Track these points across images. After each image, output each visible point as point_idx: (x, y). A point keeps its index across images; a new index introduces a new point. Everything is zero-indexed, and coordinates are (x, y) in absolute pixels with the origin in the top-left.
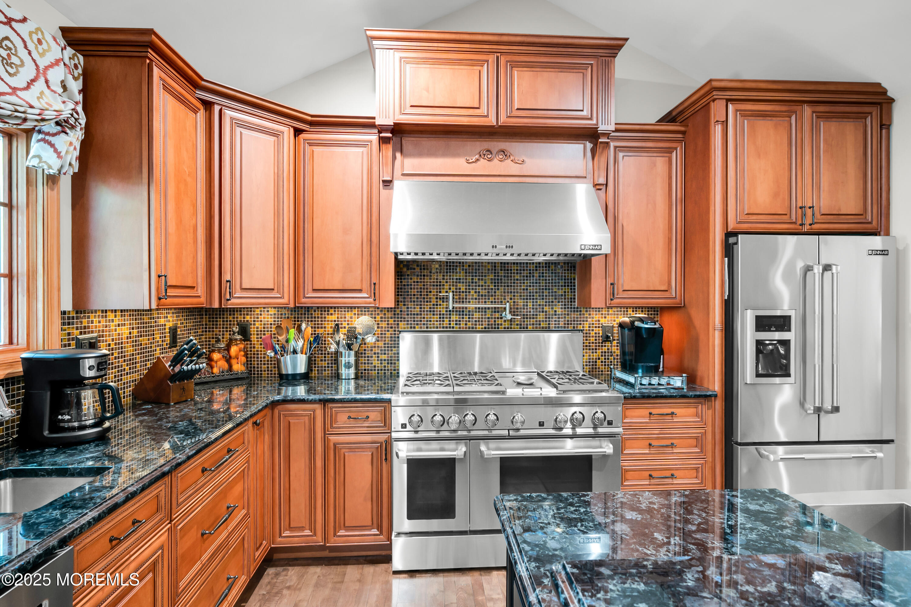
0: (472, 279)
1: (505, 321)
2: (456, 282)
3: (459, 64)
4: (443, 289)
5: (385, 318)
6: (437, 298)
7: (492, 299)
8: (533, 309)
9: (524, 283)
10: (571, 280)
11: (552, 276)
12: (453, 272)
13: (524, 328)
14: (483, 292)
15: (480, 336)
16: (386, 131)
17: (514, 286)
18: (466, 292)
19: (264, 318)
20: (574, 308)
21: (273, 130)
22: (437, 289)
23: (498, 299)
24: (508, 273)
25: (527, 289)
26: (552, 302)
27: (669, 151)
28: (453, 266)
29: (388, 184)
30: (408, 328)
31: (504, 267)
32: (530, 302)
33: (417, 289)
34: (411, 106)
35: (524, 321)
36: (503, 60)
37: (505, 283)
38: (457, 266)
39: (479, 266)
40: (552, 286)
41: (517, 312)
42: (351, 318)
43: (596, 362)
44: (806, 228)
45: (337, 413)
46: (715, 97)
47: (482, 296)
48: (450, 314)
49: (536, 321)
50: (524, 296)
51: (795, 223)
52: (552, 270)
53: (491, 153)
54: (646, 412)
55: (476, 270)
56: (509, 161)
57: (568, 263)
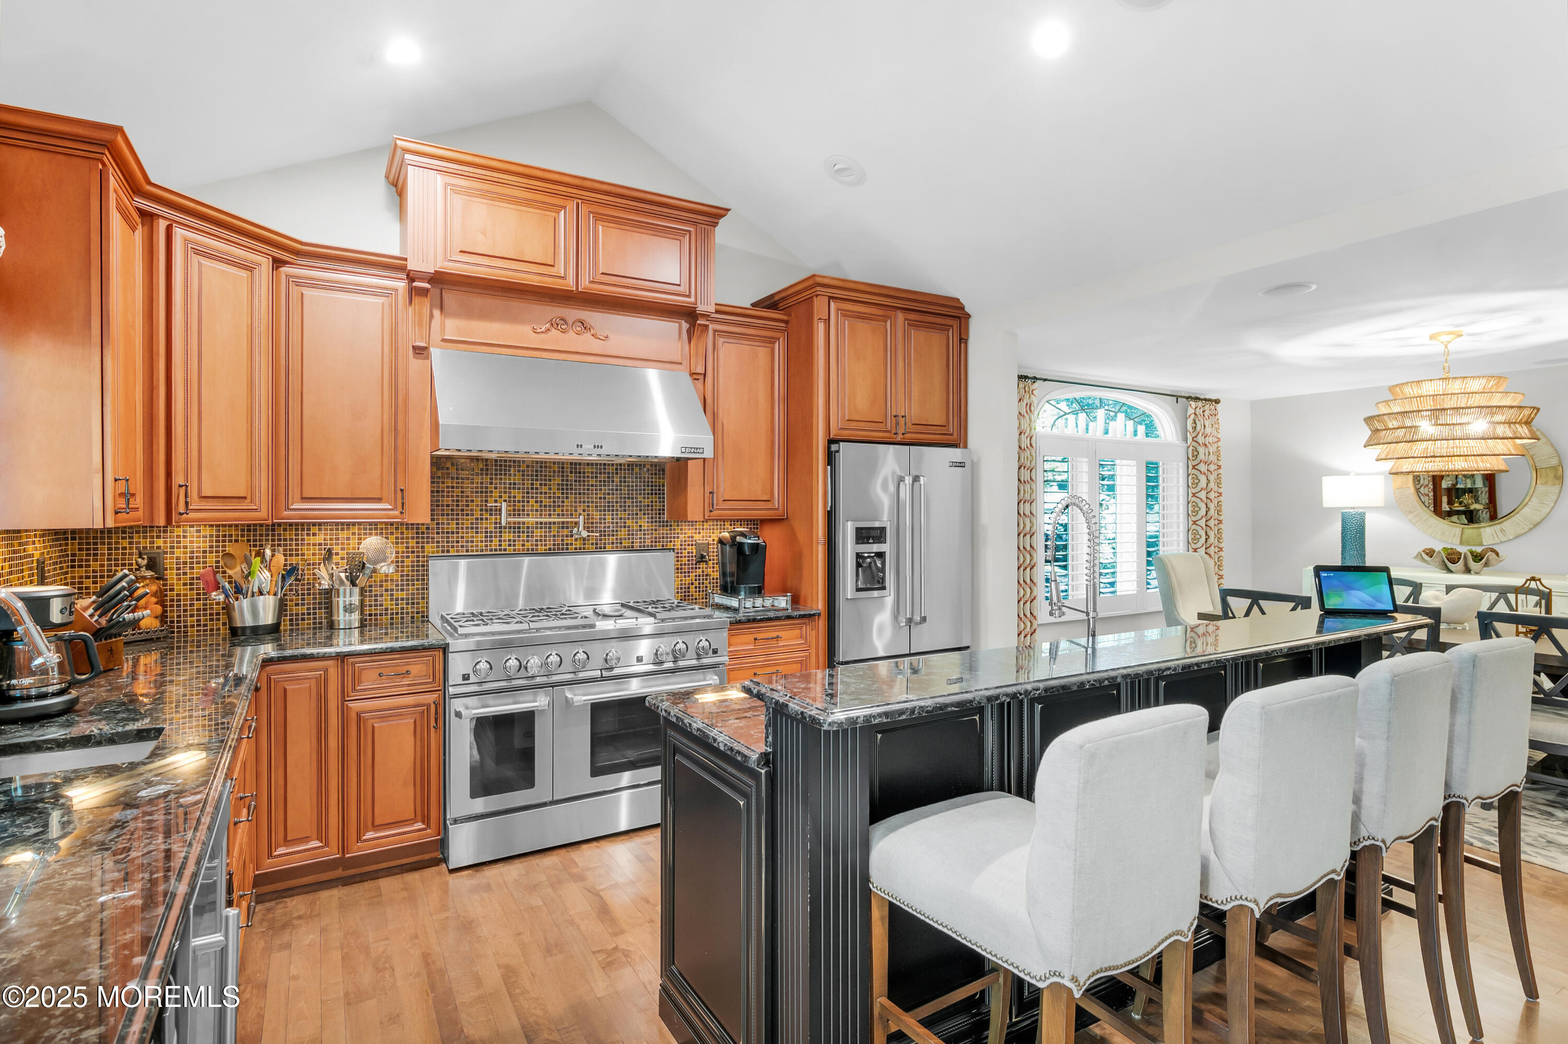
0: (532, 484)
1: (576, 540)
2: (510, 488)
3: (527, 206)
4: (491, 496)
5: (402, 538)
6: (481, 510)
7: (558, 511)
8: (613, 523)
9: (601, 490)
10: (659, 486)
11: (637, 482)
12: (505, 474)
13: (601, 548)
14: (546, 502)
15: (529, 560)
16: (422, 279)
17: (588, 494)
18: (523, 502)
19: (191, 542)
20: (663, 522)
21: (246, 260)
22: (481, 497)
23: (567, 510)
24: (580, 477)
25: (605, 498)
26: (637, 514)
27: (772, 341)
28: (505, 466)
29: (421, 352)
30: (438, 552)
31: (576, 468)
32: (609, 515)
33: (452, 496)
34: (461, 251)
35: (601, 540)
36: (584, 209)
37: (576, 490)
38: (510, 466)
39: (541, 467)
40: (637, 494)
41: (593, 527)
42: (348, 539)
43: (689, 588)
44: (899, 438)
45: (361, 670)
46: (818, 293)
47: (545, 506)
48: (500, 532)
49: (617, 539)
50: (601, 506)
51: (889, 431)
52: (636, 474)
53: (566, 323)
54: (751, 637)
55: (537, 471)
56: (588, 335)
57: (656, 466)
